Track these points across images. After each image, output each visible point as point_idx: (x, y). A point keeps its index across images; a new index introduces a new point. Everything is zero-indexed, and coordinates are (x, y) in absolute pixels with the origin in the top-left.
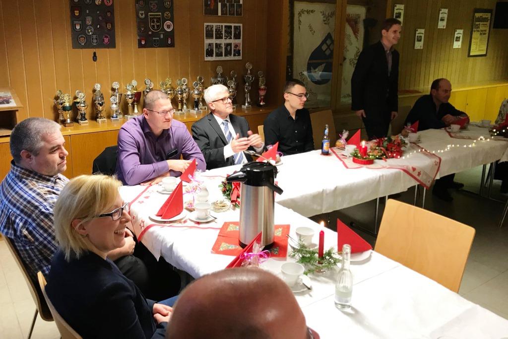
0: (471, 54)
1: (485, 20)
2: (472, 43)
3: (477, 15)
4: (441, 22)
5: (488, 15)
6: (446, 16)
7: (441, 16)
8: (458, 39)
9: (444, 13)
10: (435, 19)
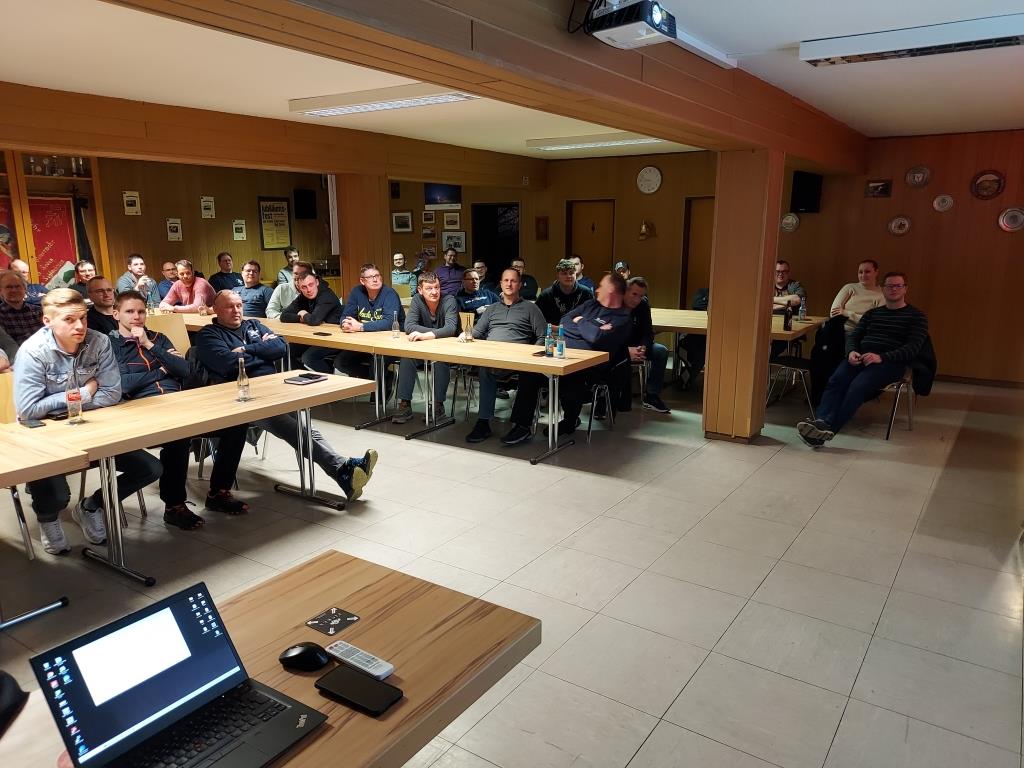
0: (266, 247)
1: (277, 209)
2: (264, 235)
3: (263, 204)
4: (206, 211)
5: (285, 204)
6: (212, 205)
7: (203, 204)
8: (239, 230)
9: (208, 201)
10: (196, 209)
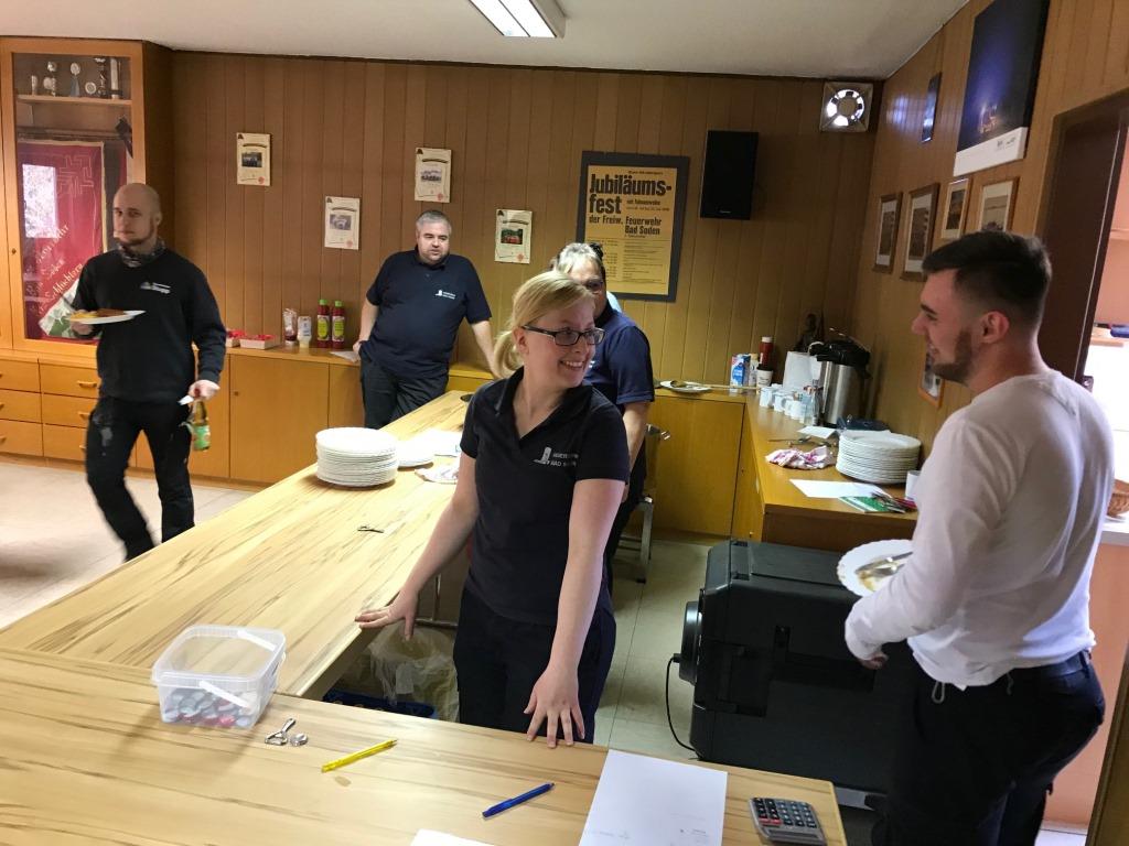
3: (599, 172)
4: (426, 183)
6: (444, 171)
7: (421, 168)
8: (512, 237)
9: (433, 160)
10: (401, 178)
